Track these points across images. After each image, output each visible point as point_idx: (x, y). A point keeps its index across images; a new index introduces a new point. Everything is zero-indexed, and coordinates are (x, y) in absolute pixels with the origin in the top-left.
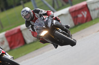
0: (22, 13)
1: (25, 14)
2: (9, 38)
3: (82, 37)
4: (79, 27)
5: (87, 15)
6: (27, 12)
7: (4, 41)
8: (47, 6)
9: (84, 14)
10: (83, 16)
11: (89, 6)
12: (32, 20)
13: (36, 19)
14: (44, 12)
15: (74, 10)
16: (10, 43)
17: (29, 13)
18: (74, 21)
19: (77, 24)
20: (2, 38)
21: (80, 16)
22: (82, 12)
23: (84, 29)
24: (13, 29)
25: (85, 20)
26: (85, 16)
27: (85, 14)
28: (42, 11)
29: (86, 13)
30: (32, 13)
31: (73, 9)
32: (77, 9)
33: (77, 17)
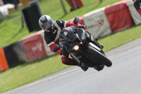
2: (111, 16)
7: (103, 21)
16: (112, 23)
20: (101, 16)
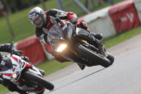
0: (30, 16)
1: (34, 17)
3: (127, 49)
4: (122, 36)
5: (134, 19)
6: (37, 13)
8: (78, 5)
9: (129, 17)
10: (129, 20)
11: (136, 6)
12: (45, 26)
13: (52, 24)
14: (64, 14)
15: (115, 11)
17: (40, 15)
18: (115, 27)
19: (120, 31)
21: (124, 19)
22: (127, 14)
23: (130, 38)
24: (29, 38)
25: (131, 25)
26: (131, 20)
27: (131, 17)
28: (60, 13)
29: (132, 15)
30: (45, 16)
31: (114, 9)
32: (120, 10)
33: (120, 21)
